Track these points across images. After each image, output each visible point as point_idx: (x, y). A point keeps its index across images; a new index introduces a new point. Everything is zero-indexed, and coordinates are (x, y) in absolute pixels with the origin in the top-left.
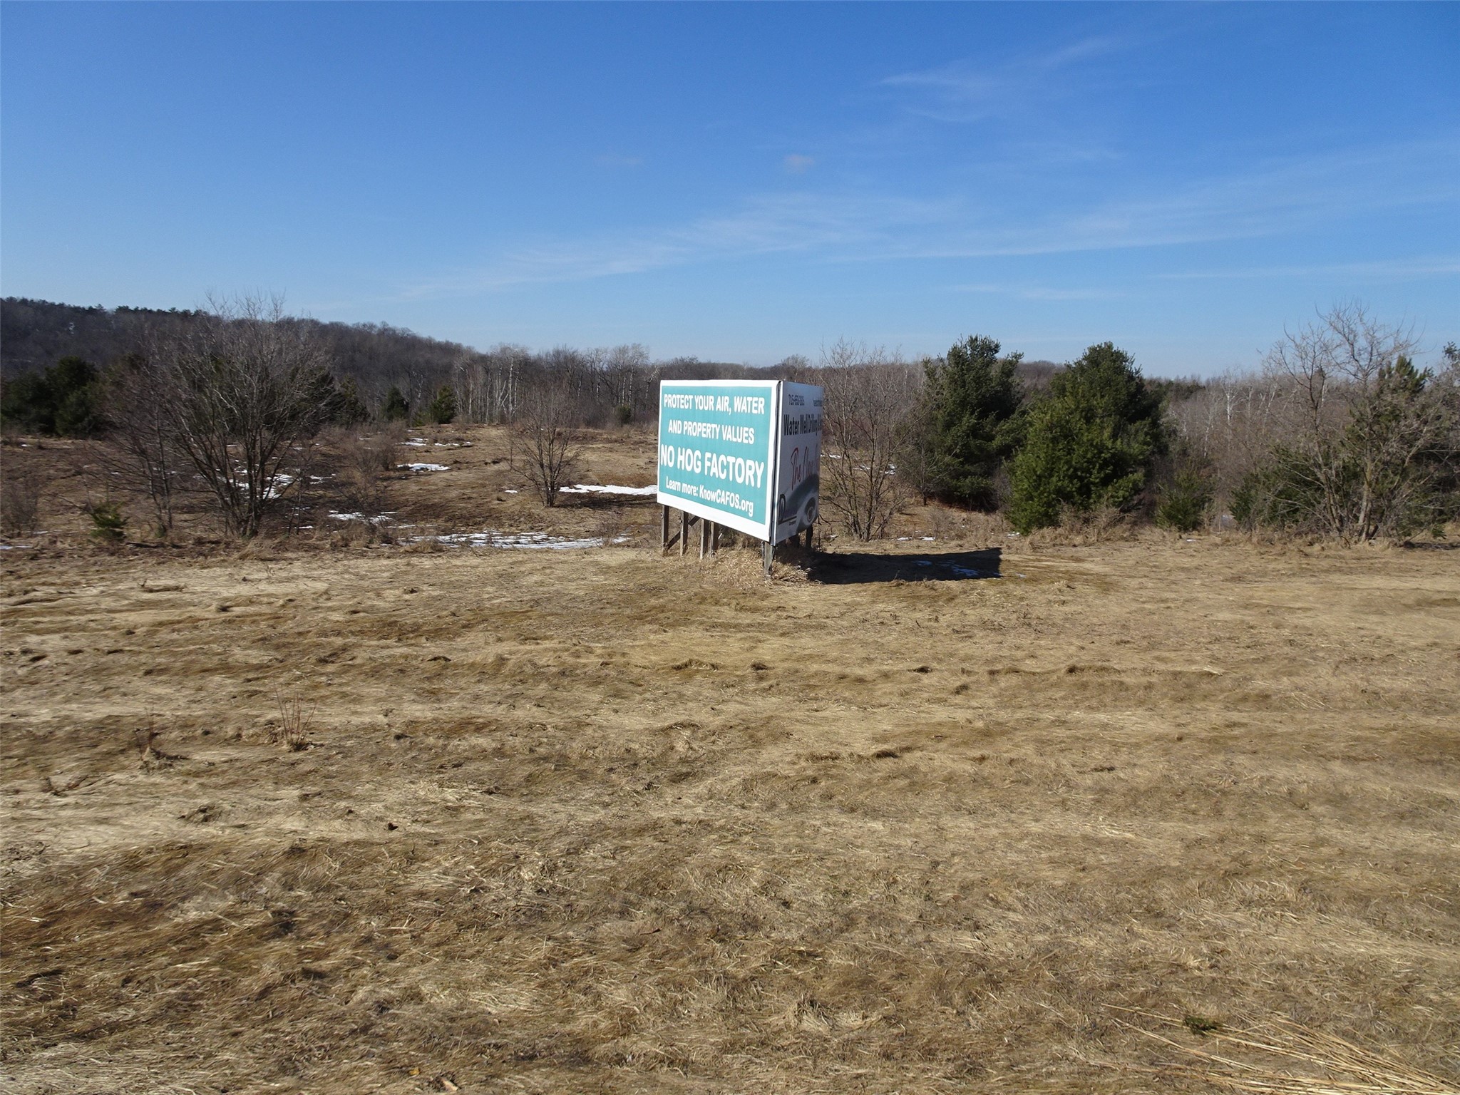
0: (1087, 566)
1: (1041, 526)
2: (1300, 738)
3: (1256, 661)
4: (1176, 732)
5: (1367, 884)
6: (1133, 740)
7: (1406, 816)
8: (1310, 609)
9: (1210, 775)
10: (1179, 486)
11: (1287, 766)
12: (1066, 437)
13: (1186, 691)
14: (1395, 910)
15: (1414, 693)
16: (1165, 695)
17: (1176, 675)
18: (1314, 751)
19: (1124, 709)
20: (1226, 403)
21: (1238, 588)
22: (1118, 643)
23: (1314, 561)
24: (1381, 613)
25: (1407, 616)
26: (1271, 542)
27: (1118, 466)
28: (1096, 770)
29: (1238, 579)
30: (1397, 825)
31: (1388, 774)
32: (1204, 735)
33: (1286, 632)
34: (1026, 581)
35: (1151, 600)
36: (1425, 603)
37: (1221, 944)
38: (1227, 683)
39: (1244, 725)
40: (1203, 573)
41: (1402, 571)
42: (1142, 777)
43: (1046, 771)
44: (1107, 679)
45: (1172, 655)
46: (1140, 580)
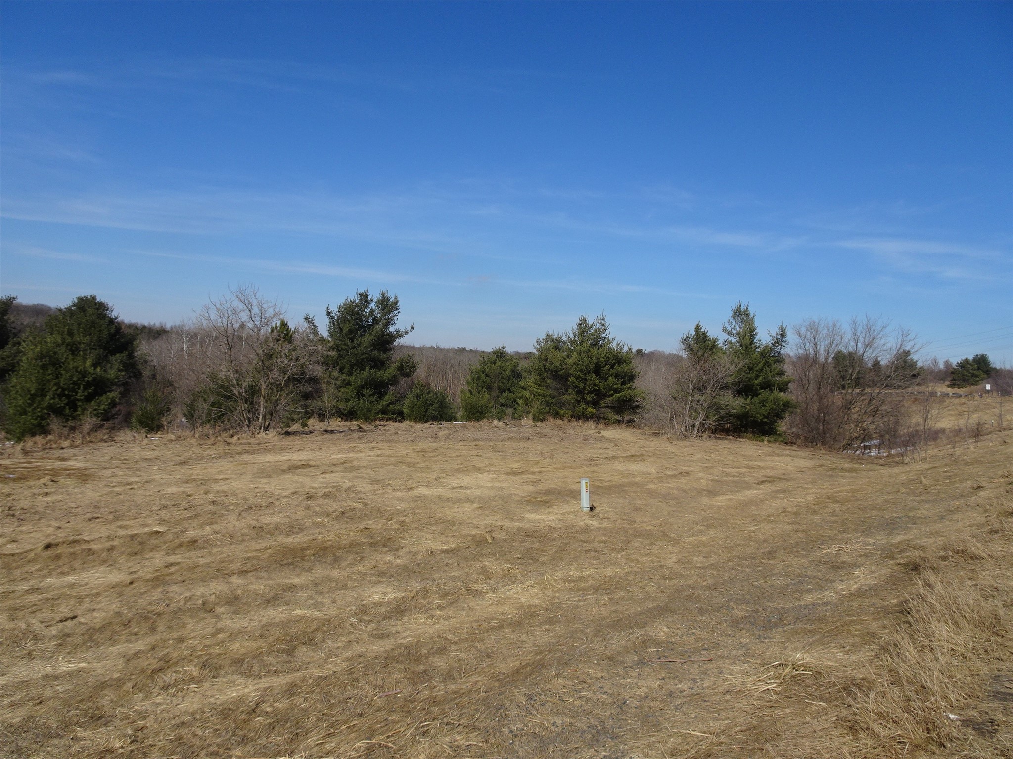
0: (71, 463)
1: (33, 435)
2: (214, 565)
3: (189, 518)
4: (128, 579)
5: (243, 651)
6: (95, 591)
7: (270, 601)
8: (227, 479)
9: (150, 604)
10: (147, 400)
11: (204, 586)
12: (54, 364)
13: (139, 547)
14: (258, 662)
15: (282, 524)
16: (123, 553)
17: (132, 537)
18: (222, 573)
19: (89, 569)
20: (183, 343)
21: (184, 470)
22: (90, 520)
23: (233, 447)
24: (269, 477)
25: (282, 477)
26: (208, 436)
27: (99, 387)
28: (61, 621)
29: (184, 463)
30: (265, 608)
31: (263, 577)
32: (149, 576)
33: (211, 496)
34: (14, 480)
35: (120, 484)
36: (293, 468)
37: (141, 723)
38: (170, 536)
39: (178, 563)
40: (160, 461)
41: (282, 450)
42: (99, 617)
43: (16, 632)
44: (78, 548)
45: (131, 523)
46: (113, 470)
